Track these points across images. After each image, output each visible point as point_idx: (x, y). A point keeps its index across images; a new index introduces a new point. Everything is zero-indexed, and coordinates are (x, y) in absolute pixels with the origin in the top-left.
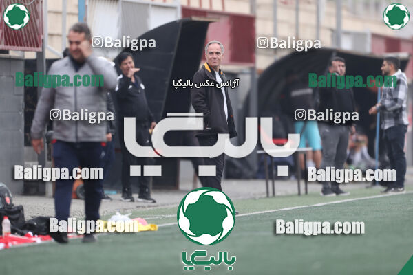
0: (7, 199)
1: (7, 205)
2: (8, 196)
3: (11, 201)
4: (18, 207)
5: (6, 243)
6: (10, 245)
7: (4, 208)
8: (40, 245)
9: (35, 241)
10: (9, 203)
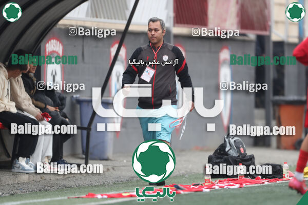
0: (242, 150)
1: (241, 154)
2: (243, 147)
3: (245, 151)
4: (250, 156)
5: (241, 184)
6: (244, 185)
7: (239, 156)
8: (267, 186)
9: (264, 183)
10: (243, 153)
